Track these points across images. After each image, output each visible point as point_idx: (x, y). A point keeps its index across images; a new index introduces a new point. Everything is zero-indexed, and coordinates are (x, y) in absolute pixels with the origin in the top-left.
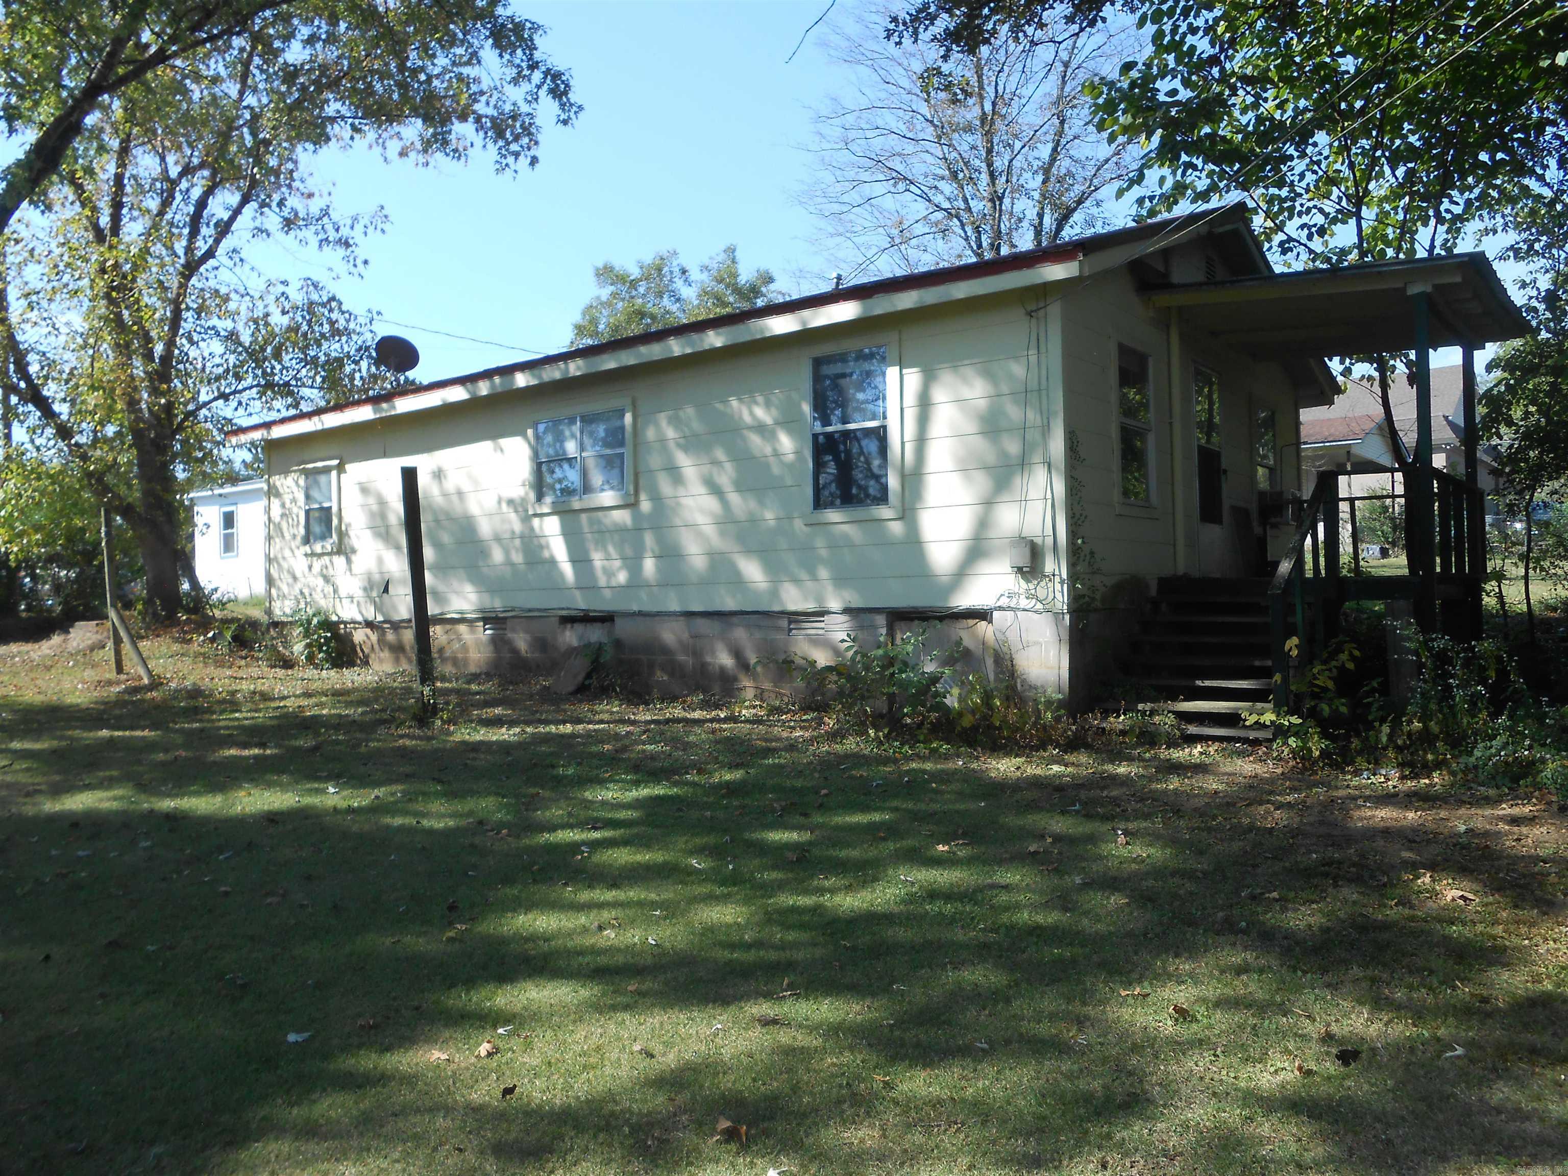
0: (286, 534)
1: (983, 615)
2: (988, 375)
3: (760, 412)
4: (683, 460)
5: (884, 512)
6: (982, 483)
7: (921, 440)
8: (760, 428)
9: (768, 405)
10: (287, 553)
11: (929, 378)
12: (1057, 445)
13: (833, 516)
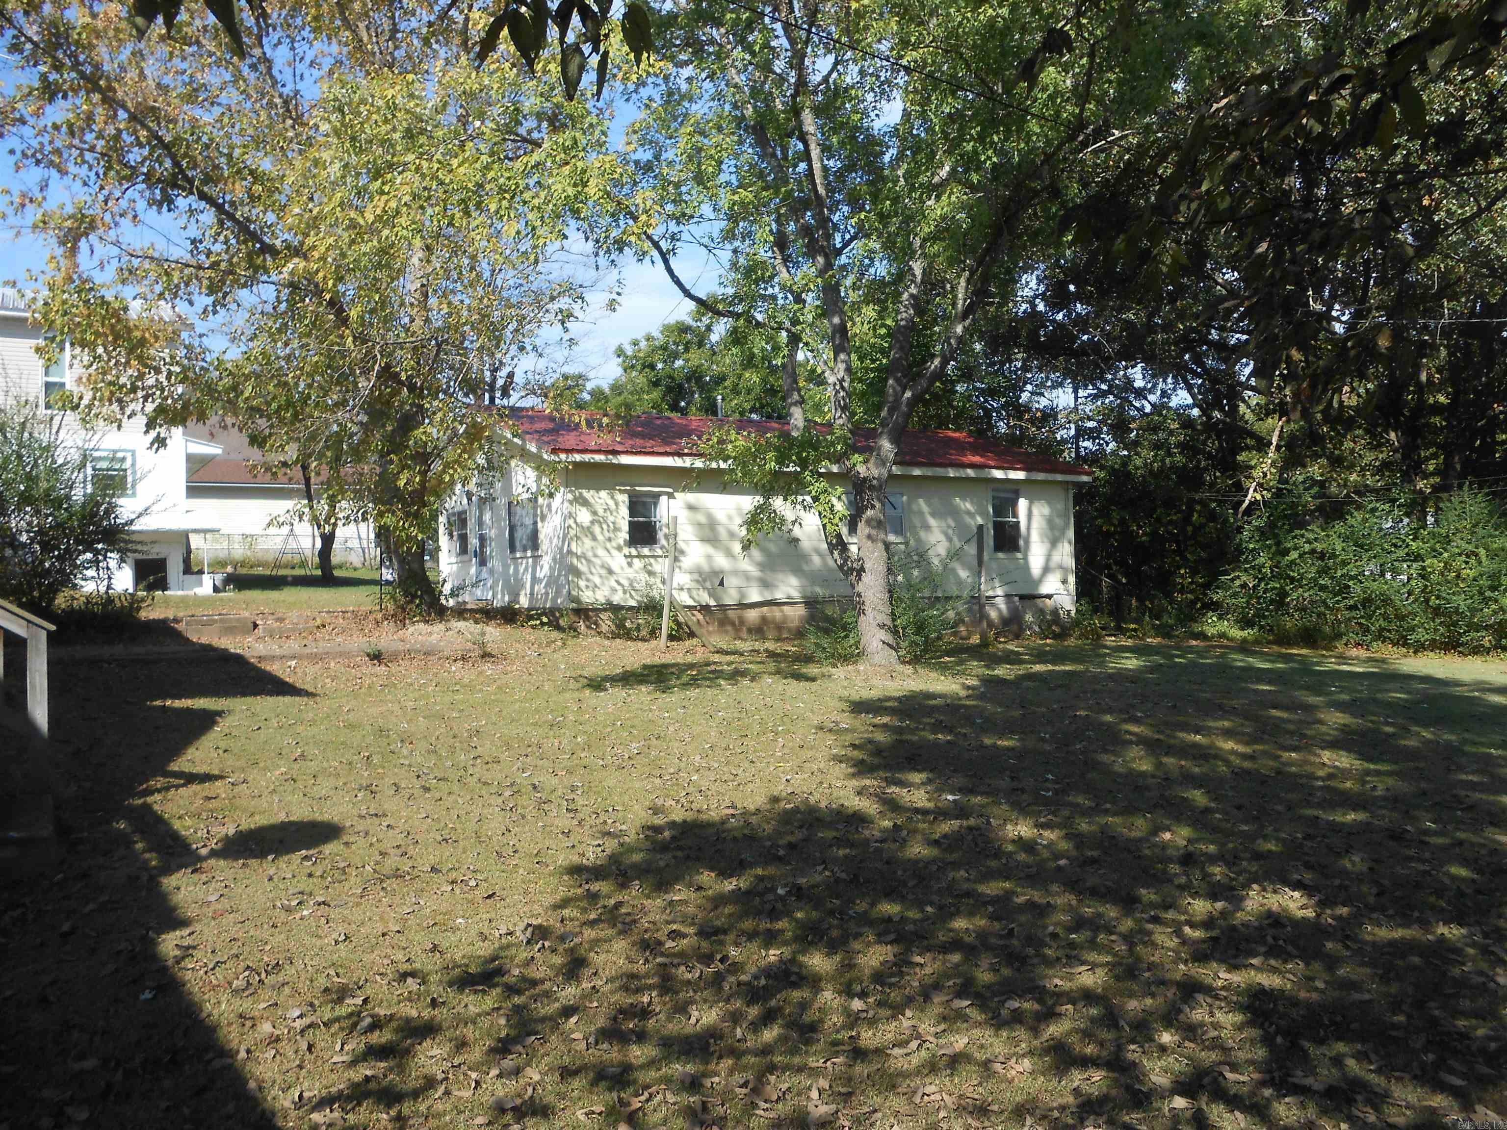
0: (600, 537)
1: (1049, 597)
2: (1049, 503)
3: (968, 506)
4: (932, 522)
5: (1019, 555)
6: (1047, 545)
7: (1029, 528)
8: (968, 513)
9: (972, 503)
10: (601, 552)
11: (1031, 503)
12: (1071, 534)
13: (1001, 555)
